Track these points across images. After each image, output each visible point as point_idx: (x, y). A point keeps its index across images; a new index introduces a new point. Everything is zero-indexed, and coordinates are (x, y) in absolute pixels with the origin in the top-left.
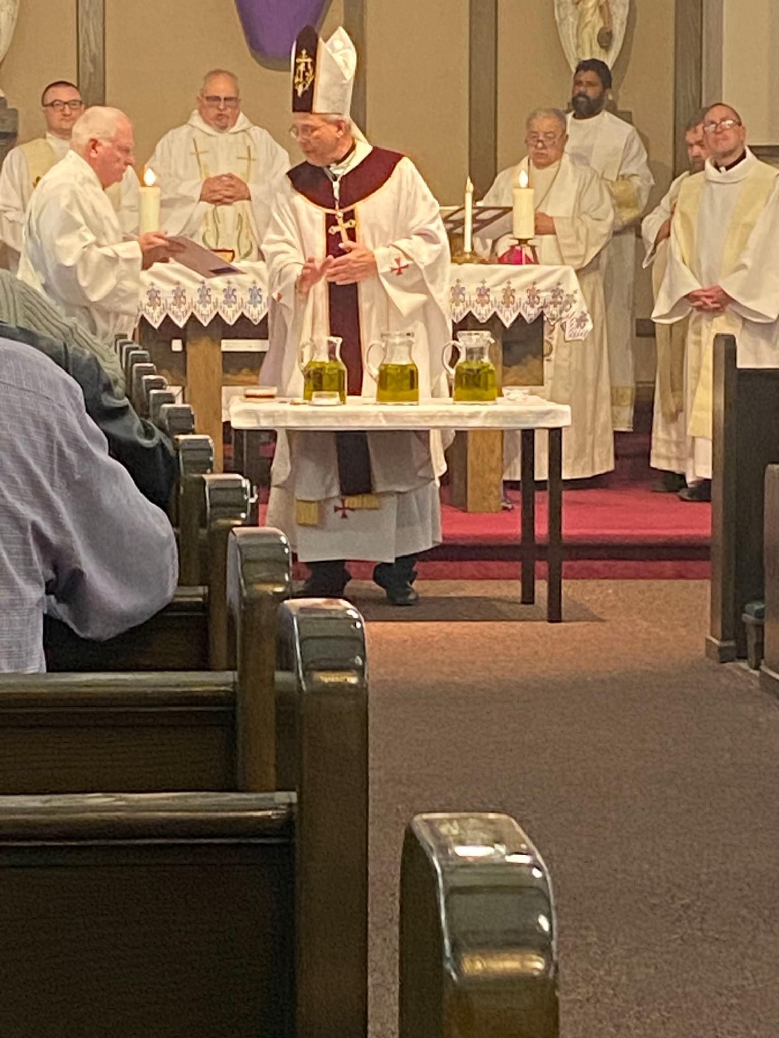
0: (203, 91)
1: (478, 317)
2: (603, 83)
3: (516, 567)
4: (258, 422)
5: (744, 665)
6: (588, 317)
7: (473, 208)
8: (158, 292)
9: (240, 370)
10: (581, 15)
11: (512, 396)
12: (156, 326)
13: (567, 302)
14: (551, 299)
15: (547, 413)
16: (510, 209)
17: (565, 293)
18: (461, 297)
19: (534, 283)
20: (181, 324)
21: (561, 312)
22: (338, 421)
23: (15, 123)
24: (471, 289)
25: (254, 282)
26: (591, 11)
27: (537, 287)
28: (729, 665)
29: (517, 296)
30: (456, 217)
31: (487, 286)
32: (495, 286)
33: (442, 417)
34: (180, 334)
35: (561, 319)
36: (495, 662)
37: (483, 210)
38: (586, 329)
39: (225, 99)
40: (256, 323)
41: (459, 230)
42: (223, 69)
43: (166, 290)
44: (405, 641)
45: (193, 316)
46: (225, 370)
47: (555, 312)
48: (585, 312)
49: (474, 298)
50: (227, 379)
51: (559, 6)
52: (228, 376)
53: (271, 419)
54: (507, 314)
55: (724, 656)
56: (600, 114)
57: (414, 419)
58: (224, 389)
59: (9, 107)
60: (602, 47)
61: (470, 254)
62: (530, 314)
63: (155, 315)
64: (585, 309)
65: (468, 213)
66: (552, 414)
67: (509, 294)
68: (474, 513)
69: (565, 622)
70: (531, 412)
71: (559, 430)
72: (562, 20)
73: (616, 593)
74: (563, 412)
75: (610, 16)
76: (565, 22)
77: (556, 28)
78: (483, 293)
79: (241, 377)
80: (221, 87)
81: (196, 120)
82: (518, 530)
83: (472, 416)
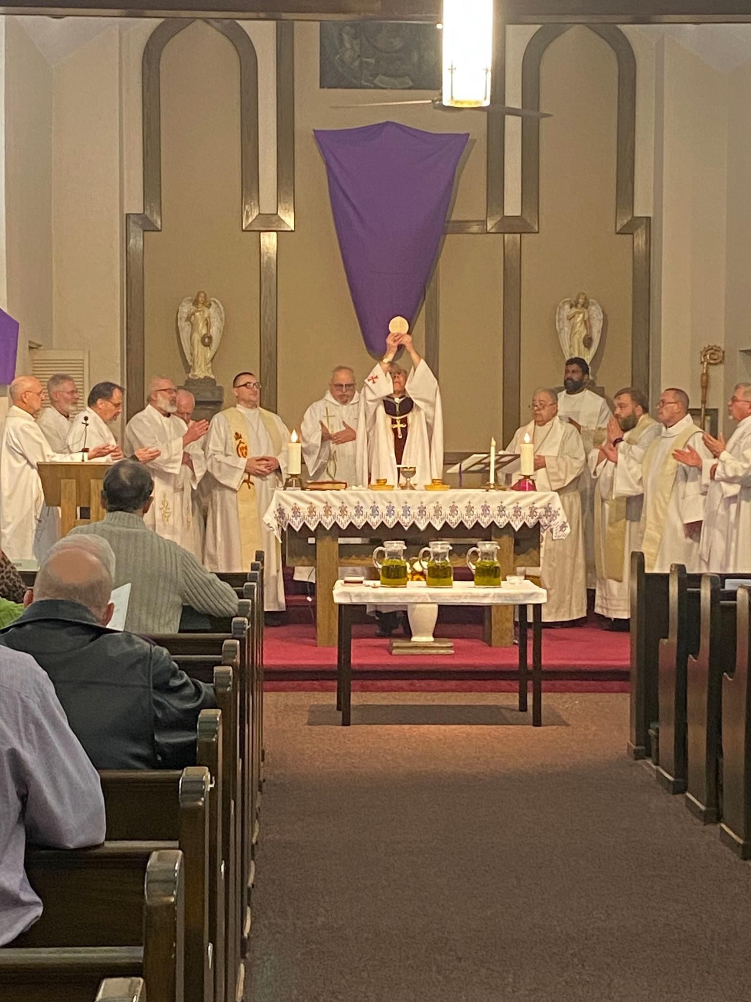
0: (333, 381)
1: (498, 524)
2: (583, 371)
3: (516, 685)
4: (351, 599)
5: (650, 762)
6: (567, 524)
7: (496, 455)
8: (299, 508)
9: (350, 557)
10: (573, 327)
11: (512, 581)
12: (297, 530)
13: (554, 515)
14: (544, 513)
15: (532, 594)
16: (518, 456)
17: (553, 509)
18: (487, 512)
19: (534, 503)
20: (313, 528)
21: (550, 521)
22: (401, 599)
23: (221, 395)
24: (494, 508)
25: (358, 503)
26: (579, 324)
27: (535, 506)
28: (640, 762)
29: (523, 511)
30: (486, 461)
31: (504, 505)
32: (509, 505)
33: (466, 597)
34: (313, 534)
35: (550, 526)
36: (492, 758)
37: (503, 456)
38: (565, 532)
39: (346, 385)
40: (359, 528)
41: (487, 468)
42: (344, 365)
43: (304, 508)
44: (440, 740)
45: (320, 524)
46: (341, 556)
47: (547, 522)
48: (566, 521)
49: (496, 512)
50: (341, 563)
51: (559, 321)
52: (343, 560)
53: (358, 598)
54: (517, 522)
55: (638, 755)
56: (583, 392)
57: (448, 598)
58: (339, 568)
59: (218, 385)
60: (585, 346)
61: (494, 485)
62: (530, 523)
63: (297, 523)
64: (565, 520)
65: (493, 459)
66: (535, 595)
67: (517, 510)
68: (497, 647)
69: (544, 726)
70: (522, 594)
71: (540, 605)
72: (561, 330)
73: (580, 703)
74: (542, 594)
75: (591, 327)
76: (563, 331)
77: (557, 334)
78: (502, 509)
79: (350, 561)
80: (343, 377)
81: (329, 397)
82: (517, 661)
83: (485, 596)
